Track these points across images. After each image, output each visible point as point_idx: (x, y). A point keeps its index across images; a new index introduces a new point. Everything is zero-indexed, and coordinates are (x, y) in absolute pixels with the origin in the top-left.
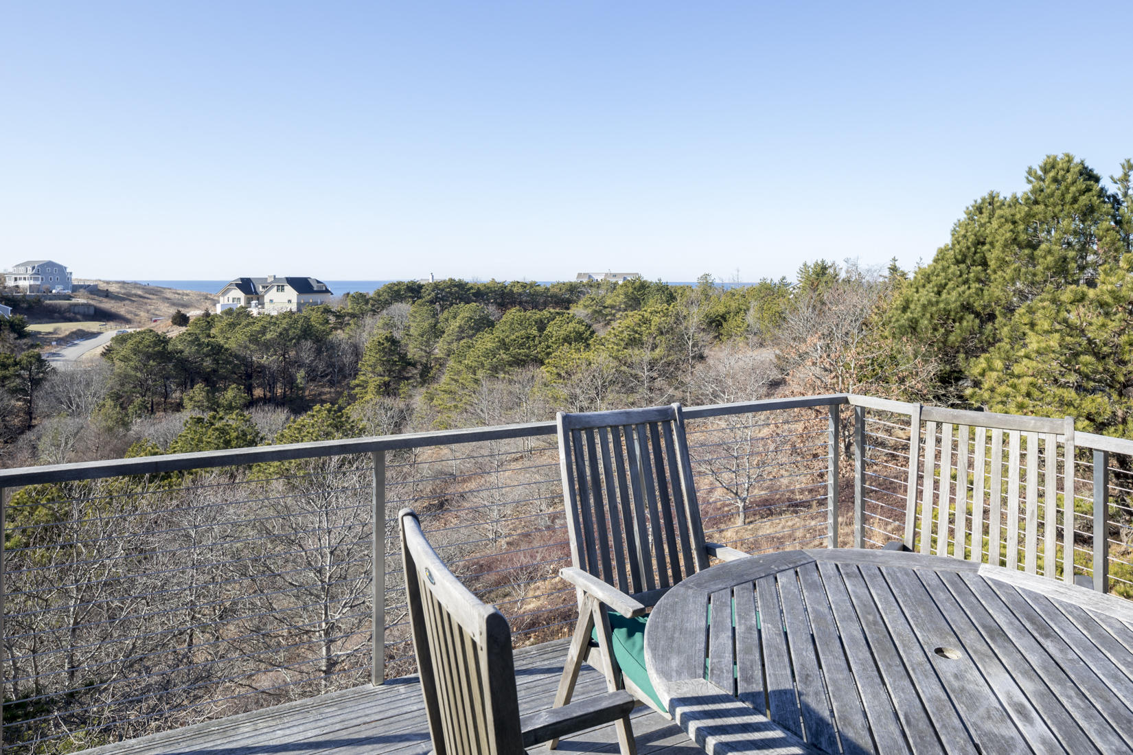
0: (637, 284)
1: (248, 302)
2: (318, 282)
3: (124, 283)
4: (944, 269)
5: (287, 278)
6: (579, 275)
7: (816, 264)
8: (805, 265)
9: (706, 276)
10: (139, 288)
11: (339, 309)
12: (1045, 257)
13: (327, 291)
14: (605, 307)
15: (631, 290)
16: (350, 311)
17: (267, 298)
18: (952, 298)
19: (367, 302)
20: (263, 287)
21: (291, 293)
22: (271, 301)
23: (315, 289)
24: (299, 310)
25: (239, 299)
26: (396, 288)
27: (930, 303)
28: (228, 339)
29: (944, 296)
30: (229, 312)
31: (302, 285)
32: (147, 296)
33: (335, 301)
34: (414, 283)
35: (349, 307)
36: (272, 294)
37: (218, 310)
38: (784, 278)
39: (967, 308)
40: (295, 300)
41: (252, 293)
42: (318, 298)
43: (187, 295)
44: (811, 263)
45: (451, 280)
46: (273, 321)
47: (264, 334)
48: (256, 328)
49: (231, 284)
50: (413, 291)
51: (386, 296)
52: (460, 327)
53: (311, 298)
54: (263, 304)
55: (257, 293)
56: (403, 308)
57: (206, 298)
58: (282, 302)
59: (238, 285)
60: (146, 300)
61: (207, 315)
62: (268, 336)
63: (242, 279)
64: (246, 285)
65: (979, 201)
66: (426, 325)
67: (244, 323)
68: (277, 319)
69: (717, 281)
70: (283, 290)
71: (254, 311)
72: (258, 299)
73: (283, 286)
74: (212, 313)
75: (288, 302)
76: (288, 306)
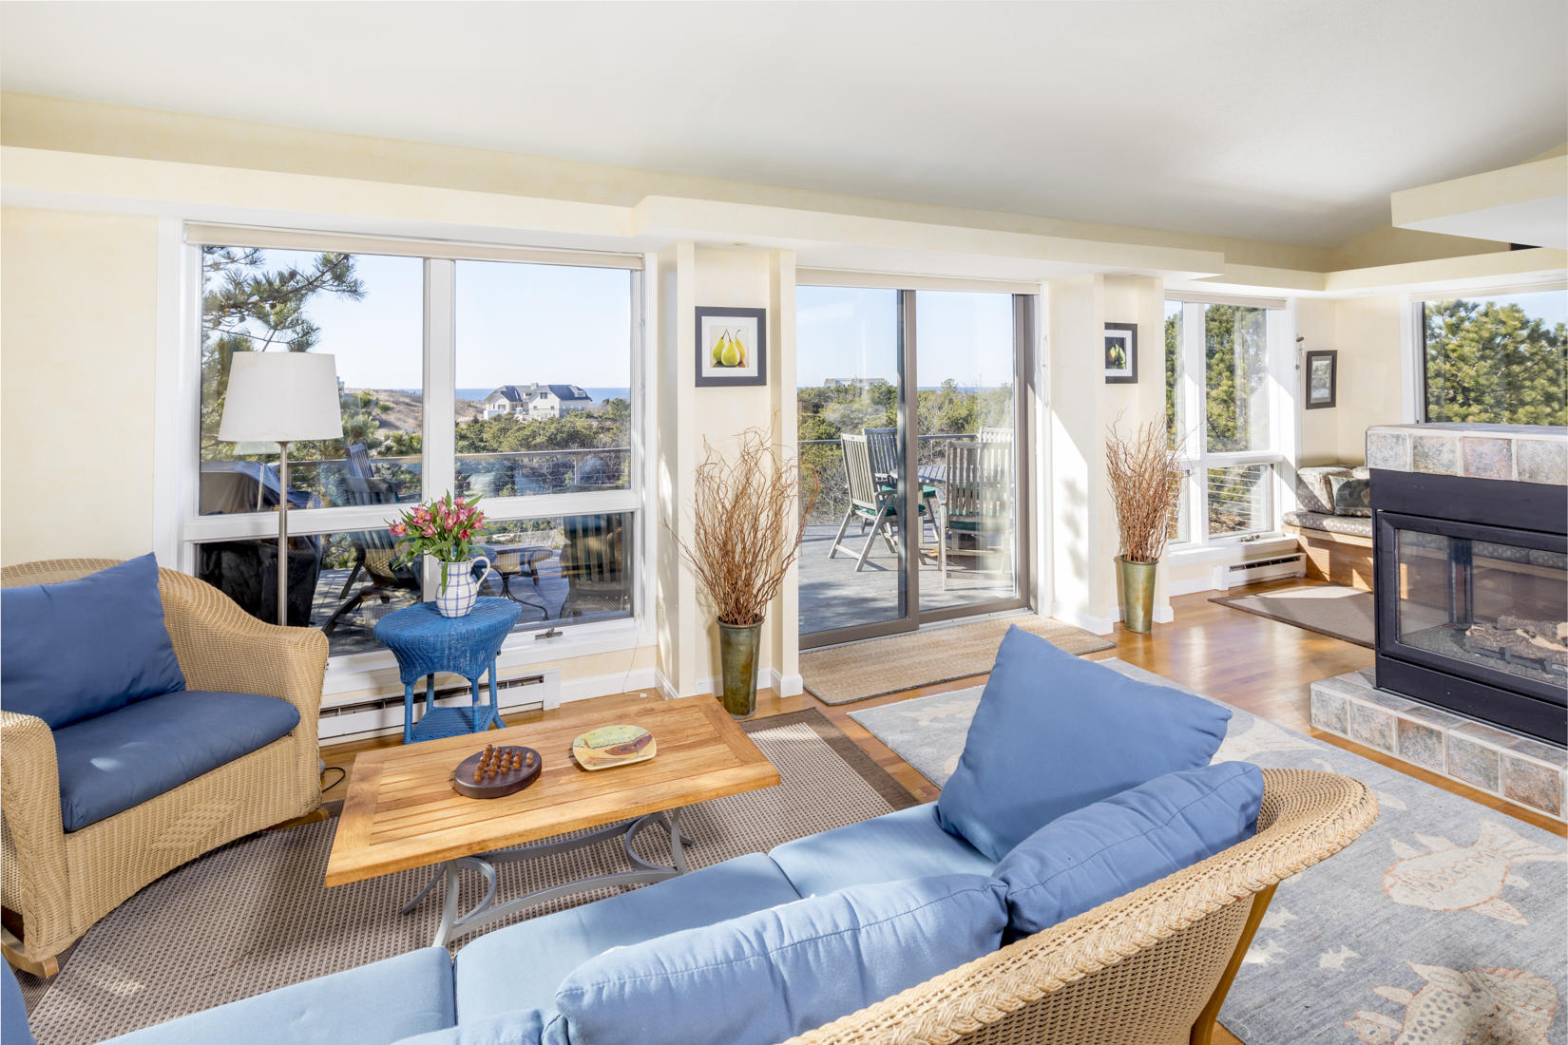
0: (884, 388)
1: (513, 408)
2: (579, 389)
3: (392, 391)
5: (550, 386)
6: (827, 380)
9: (950, 381)
10: (406, 396)
11: (600, 414)
13: (587, 398)
14: (852, 412)
15: (877, 395)
16: (611, 416)
17: (531, 406)
19: (626, 407)
20: (527, 395)
21: (554, 400)
22: (535, 408)
23: (576, 396)
24: (561, 416)
25: (504, 406)
30: (498, 418)
31: (565, 393)
32: (414, 403)
33: (595, 405)
35: (610, 412)
36: (538, 401)
37: (486, 416)
40: (557, 407)
41: (516, 400)
42: (579, 405)
46: (542, 426)
47: (534, 438)
48: (527, 432)
49: (496, 392)
53: (572, 404)
54: (527, 411)
55: (521, 401)
57: (469, 406)
58: (545, 408)
59: (502, 393)
60: (413, 408)
61: (476, 421)
62: (538, 440)
63: (507, 387)
64: (511, 393)
67: (516, 428)
68: (545, 424)
69: (960, 385)
70: (546, 397)
71: (519, 416)
72: (522, 406)
73: (546, 393)
74: (480, 419)
75: (552, 408)
76: (553, 412)
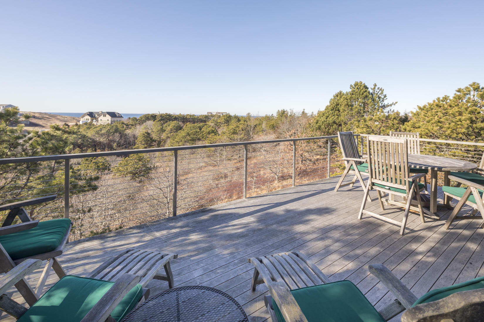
0: (228, 116)
1: (92, 120)
2: (118, 114)
3: (41, 113)
4: (328, 112)
5: (107, 112)
6: (208, 113)
7: (282, 110)
8: (279, 111)
10: (47, 115)
11: (127, 123)
12: (355, 109)
13: (122, 117)
14: (218, 123)
15: (226, 117)
16: (131, 124)
17: (99, 119)
18: (330, 120)
19: (137, 120)
20: (98, 115)
21: (108, 117)
22: (101, 120)
23: (117, 116)
24: (112, 123)
25: (88, 119)
26: (147, 116)
27: (325, 121)
28: (87, 133)
29: (328, 119)
30: (86, 124)
31: (113, 115)
32: (50, 118)
33: (125, 120)
34: (153, 114)
35: (131, 122)
36: (102, 117)
37: (81, 123)
38: (273, 114)
39: (334, 122)
40: (110, 119)
41: (93, 117)
42: (119, 119)
43: (66, 118)
44: (280, 110)
45: (166, 113)
46: (104, 127)
47: (101, 131)
48: (98, 129)
49: (85, 114)
50: (153, 117)
51: (144, 119)
52: (171, 129)
53: (116, 119)
54: (97, 121)
55: (95, 117)
56: (150, 123)
57: (74, 119)
58: (106, 120)
59: (88, 114)
60: (50, 119)
61: (77, 125)
62: (103, 132)
63: (89, 112)
64: (91, 114)
65: (337, 93)
66: (159, 128)
67: (93, 127)
68: (106, 126)
69: (252, 115)
70: (105, 116)
71: (94, 123)
72: (96, 119)
73: (105, 115)
74: (78, 124)
75: (108, 120)
76: (108, 122)
